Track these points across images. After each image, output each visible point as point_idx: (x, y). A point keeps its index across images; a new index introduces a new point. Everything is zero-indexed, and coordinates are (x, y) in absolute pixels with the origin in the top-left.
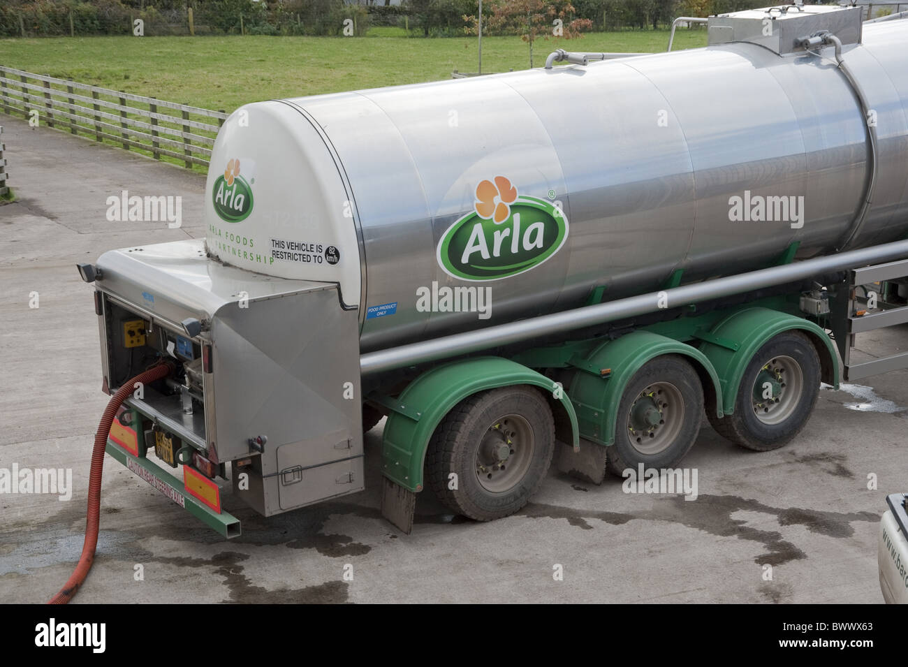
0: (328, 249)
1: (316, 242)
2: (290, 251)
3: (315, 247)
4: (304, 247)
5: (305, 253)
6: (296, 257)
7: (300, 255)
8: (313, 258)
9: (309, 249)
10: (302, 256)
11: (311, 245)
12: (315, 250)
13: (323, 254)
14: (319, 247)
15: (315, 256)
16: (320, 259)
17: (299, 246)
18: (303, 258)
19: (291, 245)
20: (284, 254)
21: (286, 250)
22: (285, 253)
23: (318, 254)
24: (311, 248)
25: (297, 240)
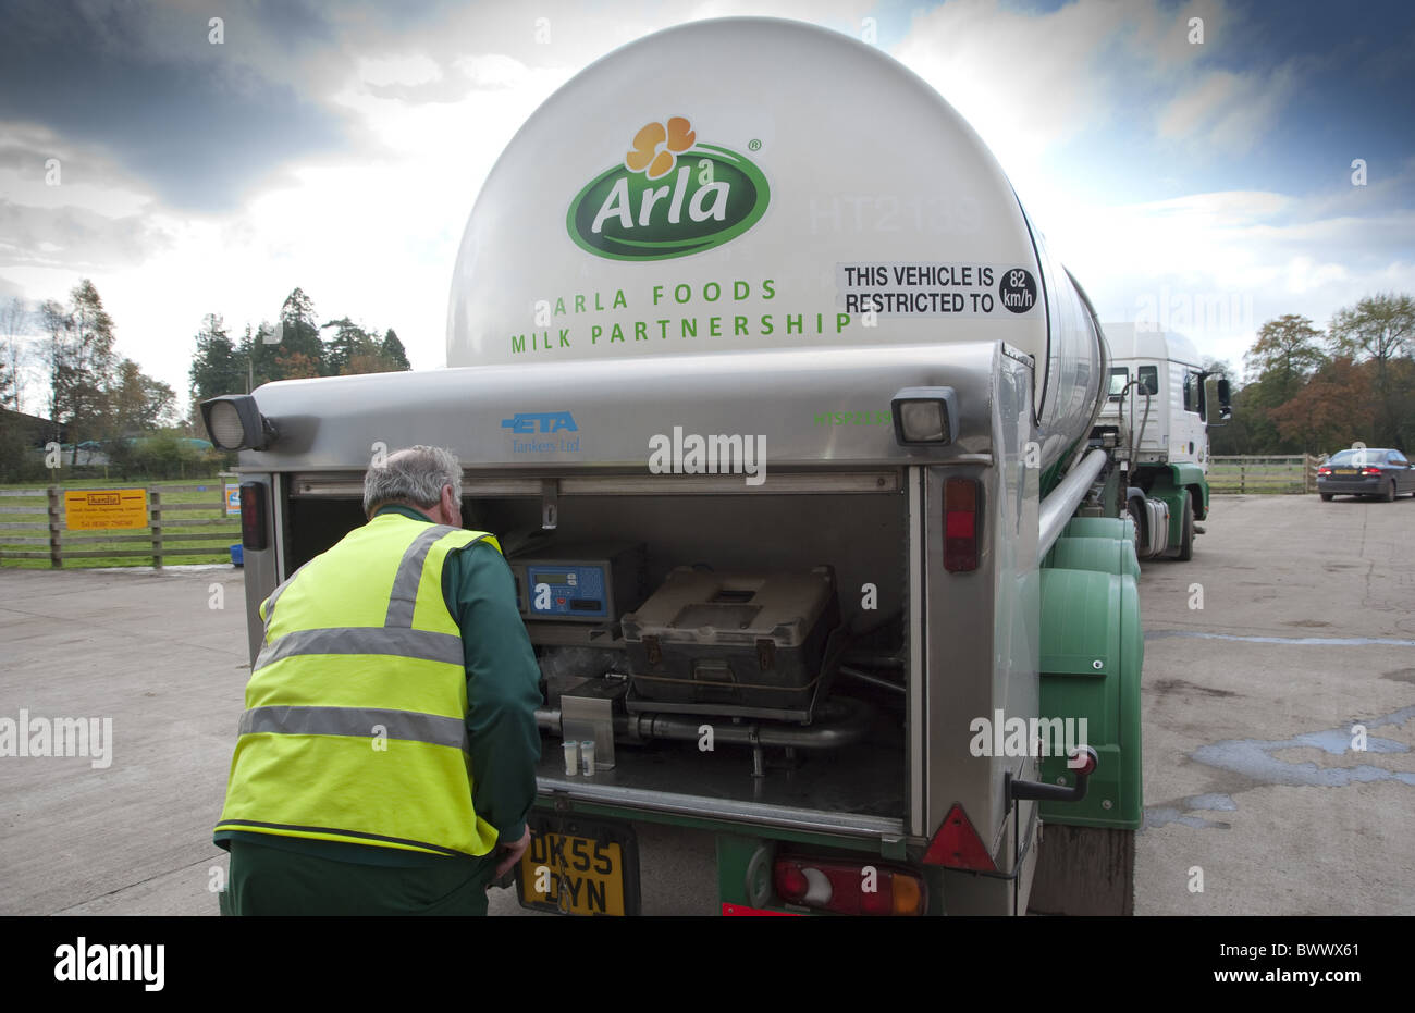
0: (1007, 277)
1: (977, 262)
2: (905, 288)
3: (974, 273)
4: (945, 276)
5: (951, 289)
6: (922, 302)
7: (934, 296)
8: (969, 301)
9: (958, 278)
10: (938, 299)
11: (964, 269)
12: (974, 279)
13: (994, 290)
14: (986, 273)
15: (975, 296)
16: (987, 300)
17: (931, 275)
18: (943, 302)
19: (906, 274)
20: (885, 301)
21: (892, 287)
22: (889, 296)
23: (983, 290)
24: (964, 276)
25: (923, 261)
